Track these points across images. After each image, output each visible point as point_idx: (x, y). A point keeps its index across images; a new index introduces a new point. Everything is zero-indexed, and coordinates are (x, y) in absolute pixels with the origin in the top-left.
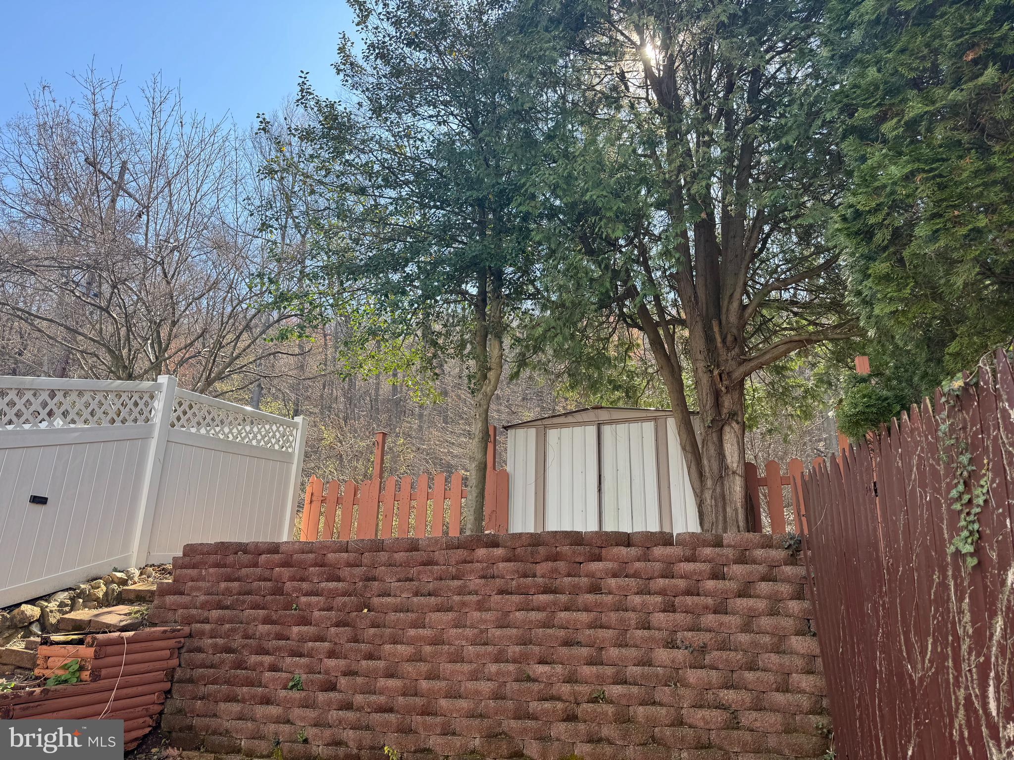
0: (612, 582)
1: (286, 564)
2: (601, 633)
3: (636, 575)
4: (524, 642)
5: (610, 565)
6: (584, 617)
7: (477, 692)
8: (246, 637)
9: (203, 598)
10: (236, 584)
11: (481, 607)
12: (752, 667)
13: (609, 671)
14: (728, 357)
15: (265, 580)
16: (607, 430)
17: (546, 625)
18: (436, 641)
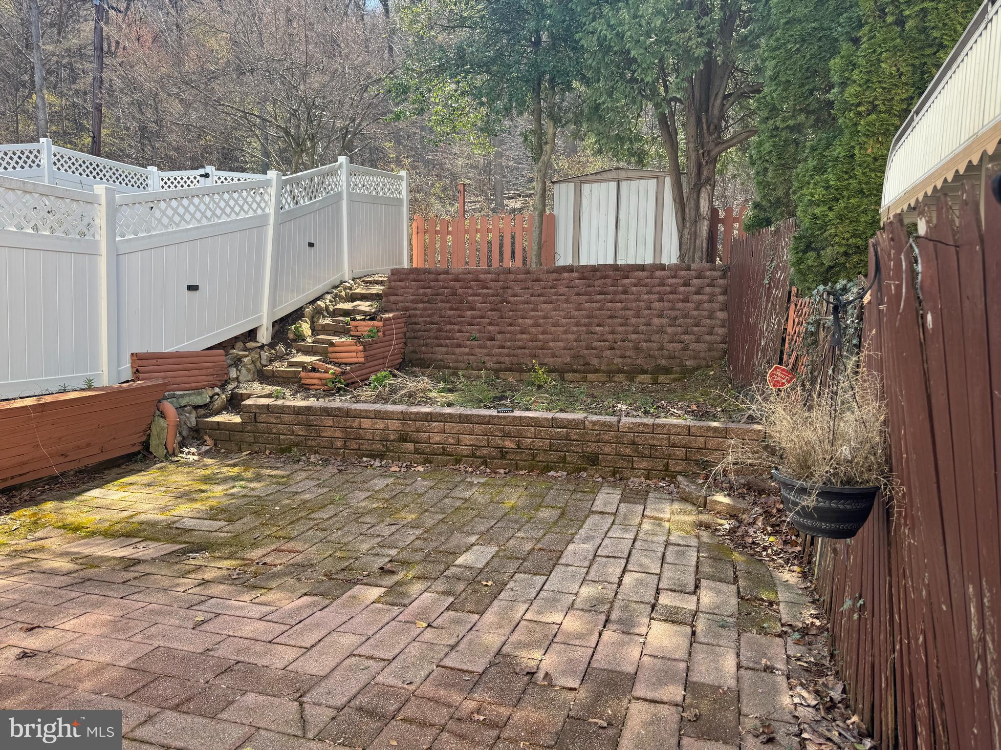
0: (634, 289)
1: (456, 280)
2: (628, 312)
3: (646, 285)
4: (590, 317)
5: (633, 280)
6: (620, 305)
7: (567, 339)
8: (441, 317)
9: (412, 298)
10: (429, 290)
11: (567, 301)
12: (697, 325)
13: (631, 328)
14: (709, 139)
15: (445, 288)
16: (624, 184)
17: (600, 309)
18: (544, 318)
